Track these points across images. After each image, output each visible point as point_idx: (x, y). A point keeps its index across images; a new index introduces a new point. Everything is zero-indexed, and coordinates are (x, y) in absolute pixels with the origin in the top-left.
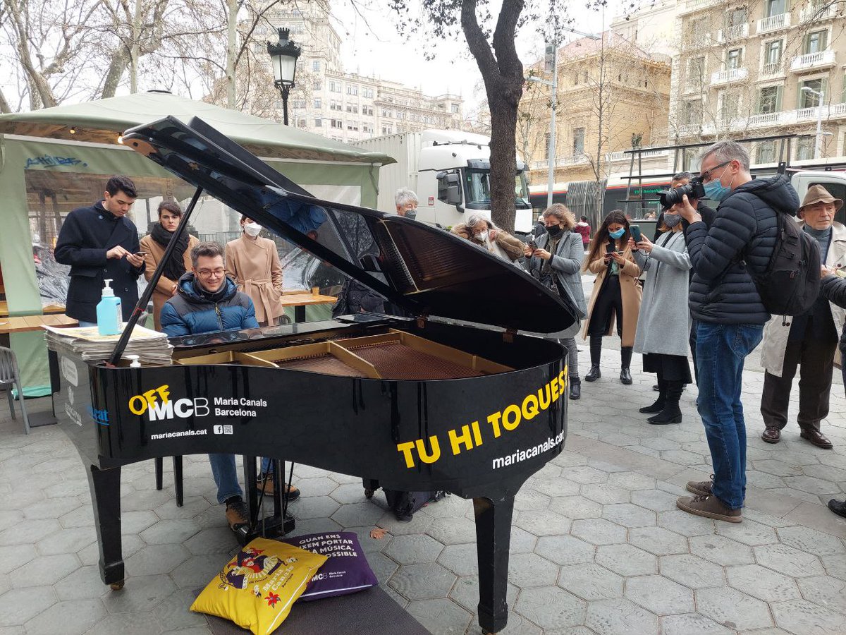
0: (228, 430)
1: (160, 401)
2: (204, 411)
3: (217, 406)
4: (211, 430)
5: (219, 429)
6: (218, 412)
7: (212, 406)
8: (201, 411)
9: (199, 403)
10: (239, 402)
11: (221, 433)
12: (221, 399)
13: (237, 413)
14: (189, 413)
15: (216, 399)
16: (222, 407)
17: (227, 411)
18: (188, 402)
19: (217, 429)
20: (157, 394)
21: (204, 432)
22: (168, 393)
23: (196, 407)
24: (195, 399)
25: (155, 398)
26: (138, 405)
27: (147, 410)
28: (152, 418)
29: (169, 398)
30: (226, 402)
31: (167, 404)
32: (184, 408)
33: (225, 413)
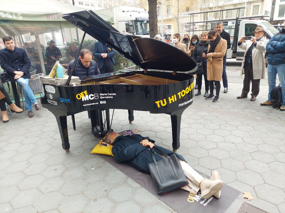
0: (105, 102)
1: (85, 95)
2: (97, 97)
3: (101, 96)
4: (99, 103)
5: (102, 102)
6: (101, 97)
7: (99, 96)
8: (96, 97)
9: (96, 95)
10: (107, 94)
11: (103, 103)
12: (102, 94)
13: (107, 97)
14: (93, 98)
15: (100, 94)
16: (102, 96)
17: (104, 97)
18: (92, 95)
19: (101, 102)
20: (84, 93)
21: (97, 103)
22: (87, 93)
23: (95, 96)
24: (94, 94)
25: (83, 94)
26: (79, 97)
27: (81, 98)
28: (83, 100)
29: (87, 94)
30: (104, 95)
31: (87, 96)
32: (92, 97)
33: (103, 98)
